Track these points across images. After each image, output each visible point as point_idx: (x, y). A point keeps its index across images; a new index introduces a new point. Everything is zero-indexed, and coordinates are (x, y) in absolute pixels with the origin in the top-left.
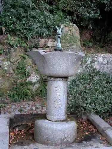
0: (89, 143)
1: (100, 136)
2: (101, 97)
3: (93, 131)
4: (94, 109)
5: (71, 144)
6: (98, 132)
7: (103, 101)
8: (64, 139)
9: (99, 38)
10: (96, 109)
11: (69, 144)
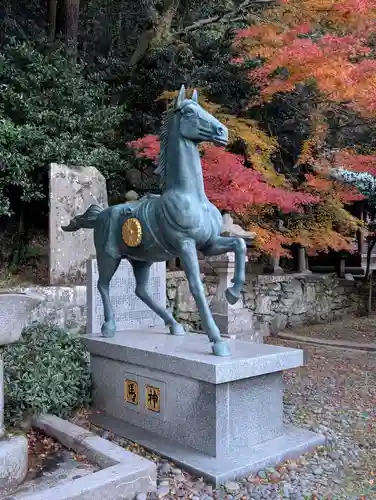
0: (57, 473)
1: (72, 454)
2: (59, 376)
3: (53, 447)
4: (46, 402)
5: (22, 483)
6: (65, 447)
7: (62, 384)
8: (6, 479)
9: (9, 253)
10: (52, 401)
11: (19, 486)
